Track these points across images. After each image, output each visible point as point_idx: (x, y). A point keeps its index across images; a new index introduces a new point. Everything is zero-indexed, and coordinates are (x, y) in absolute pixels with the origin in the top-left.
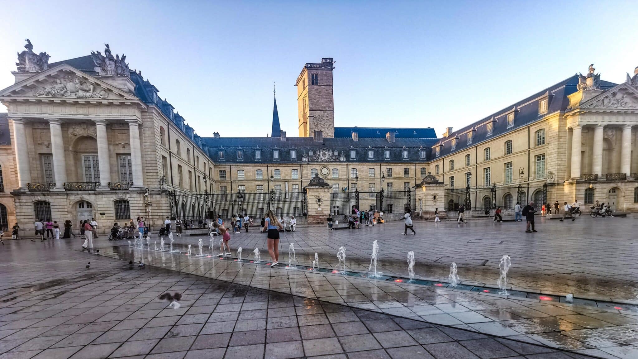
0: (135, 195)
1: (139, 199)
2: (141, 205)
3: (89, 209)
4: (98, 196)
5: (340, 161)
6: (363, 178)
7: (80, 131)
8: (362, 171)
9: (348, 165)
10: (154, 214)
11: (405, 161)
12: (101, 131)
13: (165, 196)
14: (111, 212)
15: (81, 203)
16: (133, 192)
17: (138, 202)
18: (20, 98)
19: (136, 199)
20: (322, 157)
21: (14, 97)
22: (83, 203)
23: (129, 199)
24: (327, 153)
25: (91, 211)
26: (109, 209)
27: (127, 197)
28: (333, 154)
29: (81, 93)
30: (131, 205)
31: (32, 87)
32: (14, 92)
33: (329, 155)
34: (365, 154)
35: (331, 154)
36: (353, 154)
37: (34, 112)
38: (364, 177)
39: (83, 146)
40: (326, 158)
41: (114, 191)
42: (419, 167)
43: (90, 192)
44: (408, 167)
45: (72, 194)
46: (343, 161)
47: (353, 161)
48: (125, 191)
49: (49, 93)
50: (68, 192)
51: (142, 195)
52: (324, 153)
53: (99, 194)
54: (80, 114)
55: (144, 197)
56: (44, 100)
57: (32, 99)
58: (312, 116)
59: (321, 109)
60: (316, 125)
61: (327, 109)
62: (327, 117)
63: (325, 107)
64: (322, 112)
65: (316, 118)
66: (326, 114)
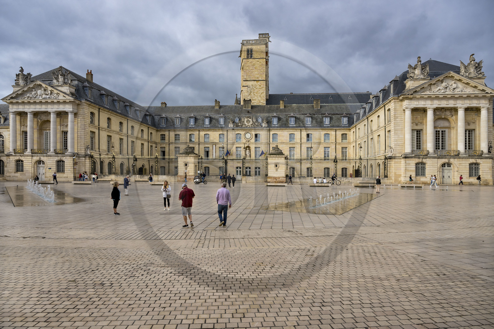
0: (68, 158)
1: (70, 160)
2: (71, 164)
3: (44, 165)
4: (48, 158)
5: (262, 126)
6: (284, 143)
7: (44, 118)
8: (283, 136)
9: (269, 131)
10: (80, 170)
11: (325, 127)
12: (52, 117)
13: (88, 158)
14: (54, 168)
15: (39, 162)
16: (67, 156)
17: (70, 162)
18: (14, 101)
19: (69, 160)
20: (246, 123)
21: (11, 100)
22: (40, 162)
23: (65, 160)
24: (251, 120)
25: (44, 167)
26: (53, 166)
27: (64, 159)
29: (44, 96)
30: (65, 164)
31: (21, 94)
32: (12, 98)
33: (253, 121)
34: (286, 121)
36: (275, 121)
37: (21, 108)
38: (285, 141)
39: (45, 126)
40: (250, 124)
41: (57, 155)
42: (339, 133)
43: (44, 155)
44: (328, 133)
45: (35, 156)
46: (265, 127)
47: (274, 127)
48: (63, 155)
49: (29, 97)
50: (33, 155)
51: (72, 158)
52: (248, 120)
53: (49, 156)
54: (43, 108)
55: (74, 159)
56: (26, 101)
57: (20, 101)
58: (246, 85)
59: (254, 79)
60: (249, 93)
61: (260, 79)
62: (260, 86)
63: (258, 78)
64: (256, 82)
65: (249, 87)
66: (259, 83)
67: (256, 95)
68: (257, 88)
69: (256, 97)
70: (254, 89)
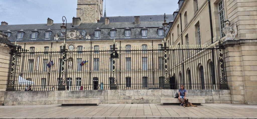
5: (85, 39)
9: (91, 43)
11: (143, 39)
20: (69, 36)
24: (74, 33)
28: (81, 34)
33: (77, 34)
34: (108, 34)
35: (78, 34)
36: (97, 34)
40: (73, 37)
44: (146, 43)
46: (87, 39)
47: (97, 39)
52: (72, 33)
58: (80, 8)
59: (86, 3)
60: (81, 14)
61: (92, 3)
62: (91, 9)
63: (90, 2)
64: (88, 5)
65: (82, 10)
66: (90, 6)
67: (88, 16)
68: (88, 11)
69: (87, 18)
70: (86, 11)
